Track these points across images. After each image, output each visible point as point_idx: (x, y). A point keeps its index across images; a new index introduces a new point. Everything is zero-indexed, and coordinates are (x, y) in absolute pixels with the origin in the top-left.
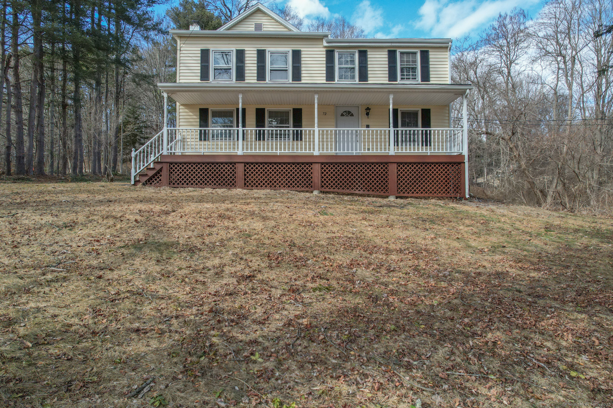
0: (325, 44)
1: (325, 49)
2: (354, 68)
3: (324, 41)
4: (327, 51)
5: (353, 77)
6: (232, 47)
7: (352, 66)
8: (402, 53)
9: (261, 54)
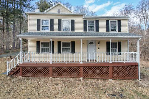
0: (84, 18)
1: (83, 20)
2: (94, 27)
3: (83, 17)
4: (84, 20)
5: (93, 30)
6: (49, 18)
7: (93, 26)
8: (111, 21)
9: (60, 21)
